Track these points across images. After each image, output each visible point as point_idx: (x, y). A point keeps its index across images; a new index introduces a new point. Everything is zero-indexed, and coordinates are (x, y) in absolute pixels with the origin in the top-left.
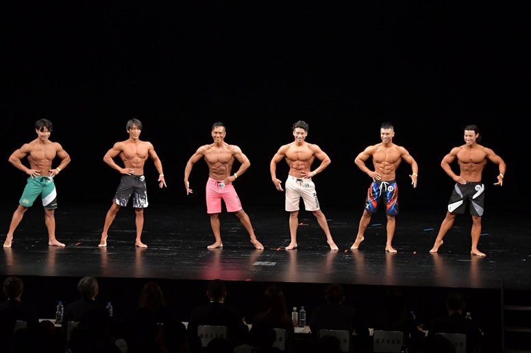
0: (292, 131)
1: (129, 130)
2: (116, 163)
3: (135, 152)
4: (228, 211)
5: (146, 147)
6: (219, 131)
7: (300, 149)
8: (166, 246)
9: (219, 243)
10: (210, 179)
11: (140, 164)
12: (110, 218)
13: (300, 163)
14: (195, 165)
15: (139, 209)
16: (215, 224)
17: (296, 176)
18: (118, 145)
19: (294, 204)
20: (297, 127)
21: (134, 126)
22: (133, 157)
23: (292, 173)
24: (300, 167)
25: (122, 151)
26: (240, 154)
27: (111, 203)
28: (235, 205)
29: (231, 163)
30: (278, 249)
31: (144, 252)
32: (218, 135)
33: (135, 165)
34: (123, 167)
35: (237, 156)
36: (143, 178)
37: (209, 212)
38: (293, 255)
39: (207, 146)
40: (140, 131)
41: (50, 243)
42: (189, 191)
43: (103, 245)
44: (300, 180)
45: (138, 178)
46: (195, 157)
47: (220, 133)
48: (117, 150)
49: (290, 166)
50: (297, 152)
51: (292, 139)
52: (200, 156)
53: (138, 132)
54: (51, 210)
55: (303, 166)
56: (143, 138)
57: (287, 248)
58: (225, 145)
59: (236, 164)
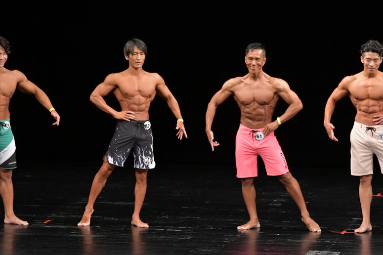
0: (359, 55)
1: (128, 55)
2: (108, 104)
3: (137, 89)
4: (268, 174)
5: (152, 81)
6: (256, 55)
7: (370, 82)
8: (176, 226)
9: (254, 221)
10: (242, 127)
11: (143, 106)
12: (98, 184)
13: (372, 102)
14: (220, 108)
15: (141, 171)
16: (249, 194)
17: (365, 122)
18: (112, 78)
19: (364, 165)
20: (368, 50)
21: (136, 50)
22: (133, 96)
23: (359, 119)
24: (371, 109)
25: (117, 87)
26: (286, 92)
27: (101, 162)
28: (278, 165)
29: (273, 104)
30: (343, 232)
31: (145, 234)
32: (254, 62)
33: (135, 107)
34: (119, 109)
35: (282, 94)
36: (148, 124)
37: (240, 175)
38: (366, 241)
39: (238, 79)
40: (144, 56)
41: (6, 221)
42: (214, 144)
43: (85, 224)
44: (371, 129)
45: (141, 124)
46: (219, 96)
47: (257, 59)
48: (109, 84)
49: (357, 107)
50: (368, 87)
51: (359, 68)
52: (227, 93)
53: (141, 58)
54: (8, 171)
55: (376, 108)
56: (148, 67)
57: (356, 231)
58: (265, 77)
59: (281, 105)
